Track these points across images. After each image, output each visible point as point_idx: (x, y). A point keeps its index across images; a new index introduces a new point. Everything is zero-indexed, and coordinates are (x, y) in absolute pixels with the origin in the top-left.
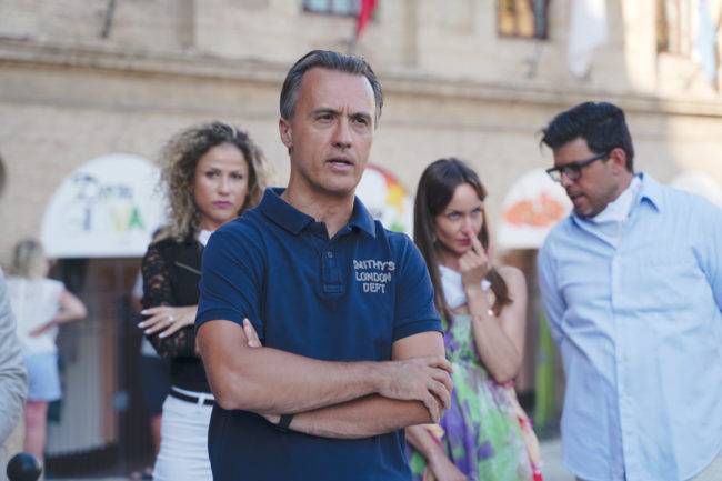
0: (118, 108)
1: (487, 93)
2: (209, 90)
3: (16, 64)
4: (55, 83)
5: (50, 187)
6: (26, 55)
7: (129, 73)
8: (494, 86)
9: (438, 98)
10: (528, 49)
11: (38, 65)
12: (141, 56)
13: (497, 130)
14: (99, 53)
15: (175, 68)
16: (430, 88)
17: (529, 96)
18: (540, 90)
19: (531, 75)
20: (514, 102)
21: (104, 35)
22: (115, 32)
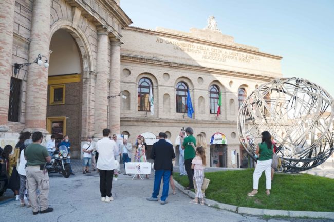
11: (175, 122)
21: (183, 118)
22: (185, 118)
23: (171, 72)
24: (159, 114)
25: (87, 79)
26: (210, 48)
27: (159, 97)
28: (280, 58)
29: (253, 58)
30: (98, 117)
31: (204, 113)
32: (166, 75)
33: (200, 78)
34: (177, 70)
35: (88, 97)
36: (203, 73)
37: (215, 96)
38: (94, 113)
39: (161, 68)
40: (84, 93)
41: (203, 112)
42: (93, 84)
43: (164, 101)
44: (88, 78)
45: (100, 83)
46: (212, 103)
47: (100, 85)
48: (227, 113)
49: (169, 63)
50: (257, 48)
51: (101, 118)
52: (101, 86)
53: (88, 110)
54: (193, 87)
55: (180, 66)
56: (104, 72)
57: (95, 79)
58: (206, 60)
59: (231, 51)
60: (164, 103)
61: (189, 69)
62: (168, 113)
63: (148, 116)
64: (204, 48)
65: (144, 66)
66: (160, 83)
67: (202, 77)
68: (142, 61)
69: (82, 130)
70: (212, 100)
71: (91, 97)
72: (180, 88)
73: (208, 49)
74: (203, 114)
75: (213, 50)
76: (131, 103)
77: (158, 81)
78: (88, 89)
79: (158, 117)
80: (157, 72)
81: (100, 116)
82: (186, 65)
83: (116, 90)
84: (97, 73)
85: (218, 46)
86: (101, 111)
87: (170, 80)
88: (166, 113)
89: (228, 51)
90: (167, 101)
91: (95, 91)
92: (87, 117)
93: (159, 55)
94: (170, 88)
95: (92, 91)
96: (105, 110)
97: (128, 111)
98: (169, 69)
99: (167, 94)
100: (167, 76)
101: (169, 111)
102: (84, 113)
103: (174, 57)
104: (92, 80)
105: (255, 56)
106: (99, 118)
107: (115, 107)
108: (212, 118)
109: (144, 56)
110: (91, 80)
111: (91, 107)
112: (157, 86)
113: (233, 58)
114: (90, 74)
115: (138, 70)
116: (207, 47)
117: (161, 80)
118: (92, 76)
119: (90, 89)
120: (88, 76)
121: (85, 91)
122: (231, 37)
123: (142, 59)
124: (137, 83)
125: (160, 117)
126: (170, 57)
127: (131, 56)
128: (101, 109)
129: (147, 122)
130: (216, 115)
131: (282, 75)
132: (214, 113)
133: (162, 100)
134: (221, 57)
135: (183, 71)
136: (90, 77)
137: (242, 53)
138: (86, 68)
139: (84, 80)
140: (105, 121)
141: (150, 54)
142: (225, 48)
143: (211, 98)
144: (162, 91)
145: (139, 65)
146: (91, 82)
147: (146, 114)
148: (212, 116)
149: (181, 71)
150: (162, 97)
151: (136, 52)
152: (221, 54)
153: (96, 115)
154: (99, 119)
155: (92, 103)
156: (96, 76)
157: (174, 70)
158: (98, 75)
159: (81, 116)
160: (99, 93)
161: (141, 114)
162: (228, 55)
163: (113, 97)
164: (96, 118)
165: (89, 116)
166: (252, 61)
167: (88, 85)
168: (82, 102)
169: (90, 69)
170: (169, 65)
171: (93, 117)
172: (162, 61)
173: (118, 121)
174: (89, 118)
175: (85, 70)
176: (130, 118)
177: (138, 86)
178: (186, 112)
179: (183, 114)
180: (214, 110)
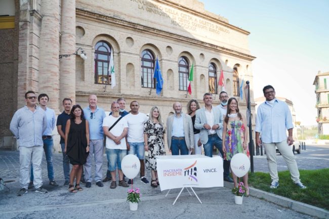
2: (165, 102)
7: (153, 100)
11: (140, 99)
12: (155, 97)
14: (149, 97)
15: (160, 99)
19: (215, 99)
21: (150, 95)
22: (151, 94)
23: (136, 36)
24: (122, 87)
25: (26, 22)
26: (180, 12)
27: (121, 67)
28: (248, 33)
29: (222, 30)
30: (45, 83)
31: (174, 89)
32: (129, 40)
33: (168, 47)
34: (142, 34)
35: (28, 51)
36: (172, 41)
37: (184, 70)
38: (38, 78)
39: (123, 30)
40: (20, 43)
41: (172, 88)
42: (36, 31)
43: (127, 73)
44: (28, 20)
45: (48, 31)
46: (181, 78)
47: (46, 34)
48: (198, 90)
49: (134, 24)
50: (227, 20)
51: (49, 84)
52: (49, 36)
53: (28, 70)
54: (161, 57)
55: (146, 30)
56: (54, 16)
57: (40, 25)
58: (175, 26)
59: (202, 19)
60: (127, 75)
61: (157, 35)
62: (132, 88)
63: (107, 90)
64: (173, 12)
65: (103, 25)
66: (122, 49)
67: (172, 46)
68: (100, 18)
69: (18, 102)
70: (181, 74)
71: (34, 51)
72: (145, 57)
73: (177, 13)
74: (172, 90)
75: (183, 15)
76: (85, 72)
77: (120, 45)
78: (28, 39)
79: (120, 92)
80: (119, 35)
81: (48, 82)
82: (154, 29)
83: (70, 48)
84: (42, 16)
85: (188, 12)
86: (49, 75)
87: (134, 46)
88: (130, 88)
89: (198, 18)
90: (131, 73)
91: (39, 42)
92: (27, 82)
93: (121, 13)
94: (135, 56)
95: (35, 42)
96: (55, 73)
97: (82, 83)
98: (132, 32)
99: (130, 64)
100: (131, 42)
101: (134, 85)
102: (23, 76)
103: (139, 18)
104: (35, 26)
105: (225, 28)
106: (46, 85)
107: (68, 72)
108: (181, 95)
109: (102, 12)
110: (34, 24)
111: (33, 67)
112: (119, 53)
113: (203, 27)
114: (32, 15)
115: (94, 29)
116: (176, 11)
117: (123, 45)
118: (35, 19)
119: (31, 38)
120: (28, 17)
121: (23, 40)
122: (202, 3)
123: (100, 15)
124: (94, 48)
125: (122, 92)
126: (135, 17)
127: (85, 10)
128: (48, 71)
129: (107, 97)
130: (186, 93)
131: (249, 51)
132: (183, 90)
133: (125, 70)
134: (191, 25)
135: (149, 36)
136: (31, 20)
137: (212, 23)
138: (24, 5)
139: (21, 24)
140: (56, 89)
141: (110, 10)
142: (195, 15)
143: (180, 72)
144: (125, 59)
145: (96, 24)
146: (34, 28)
147: (105, 88)
148: (182, 93)
149: (148, 36)
150: (125, 67)
151: (92, 6)
152: (191, 21)
153: (41, 81)
154: (47, 87)
155: (35, 61)
156: (40, 20)
157: (140, 34)
158: (44, 18)
159: (17, 80)
160: (47, 46)
161: (98, 88)
162: (198, 23)
163: (66, 56)
164: (42, 86)
165: (31, 80)
166: (221, 32)
167: (28, 32)
168: (18, 59)
169: (32, 7)
170: (134, 27)
171: (36, 83)
172: (126, 21)
173: (73, 93)
174: (30, 84)
175: (22, 8)
176: (85, 93)
177: (94, 51)
178: (152, 88)
179: (149, 90)
180: (183, 86)
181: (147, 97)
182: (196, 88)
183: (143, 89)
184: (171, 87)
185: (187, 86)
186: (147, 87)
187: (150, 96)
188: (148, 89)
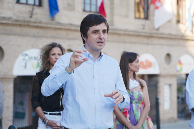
0: (34, 36)
1: (132, 33)
2: (58, 32)
3: (7, 24)
4: (18, 30)
5: (16, 57)
6: (10, 22)
7: (37, 27)
8: (134, 31)
9: (119, 35)
10: (143, 22)
11: (13, 25)
12: (40, 23)
13: (134, 43)
14: (29, 22)
15: (49, 26)
16: (117, 32)
17: (143, 34)
18: (146, 33)
19: (143, 29)
20: (139, 36)
21: (31, 17)
22: (34, 17)
132: (90, 12)
178: (34, 5)
179: (29, 8)
180: (91, 4)
181: (24, 21)
182: (112, 9)
183: (18, 6)
184: (69, 5)
185: (96, 5)
186: (27, 4)
187: (32, 20)
188: (27, 6)
